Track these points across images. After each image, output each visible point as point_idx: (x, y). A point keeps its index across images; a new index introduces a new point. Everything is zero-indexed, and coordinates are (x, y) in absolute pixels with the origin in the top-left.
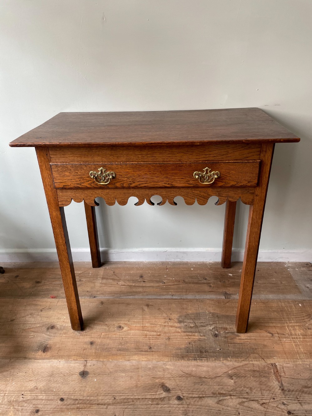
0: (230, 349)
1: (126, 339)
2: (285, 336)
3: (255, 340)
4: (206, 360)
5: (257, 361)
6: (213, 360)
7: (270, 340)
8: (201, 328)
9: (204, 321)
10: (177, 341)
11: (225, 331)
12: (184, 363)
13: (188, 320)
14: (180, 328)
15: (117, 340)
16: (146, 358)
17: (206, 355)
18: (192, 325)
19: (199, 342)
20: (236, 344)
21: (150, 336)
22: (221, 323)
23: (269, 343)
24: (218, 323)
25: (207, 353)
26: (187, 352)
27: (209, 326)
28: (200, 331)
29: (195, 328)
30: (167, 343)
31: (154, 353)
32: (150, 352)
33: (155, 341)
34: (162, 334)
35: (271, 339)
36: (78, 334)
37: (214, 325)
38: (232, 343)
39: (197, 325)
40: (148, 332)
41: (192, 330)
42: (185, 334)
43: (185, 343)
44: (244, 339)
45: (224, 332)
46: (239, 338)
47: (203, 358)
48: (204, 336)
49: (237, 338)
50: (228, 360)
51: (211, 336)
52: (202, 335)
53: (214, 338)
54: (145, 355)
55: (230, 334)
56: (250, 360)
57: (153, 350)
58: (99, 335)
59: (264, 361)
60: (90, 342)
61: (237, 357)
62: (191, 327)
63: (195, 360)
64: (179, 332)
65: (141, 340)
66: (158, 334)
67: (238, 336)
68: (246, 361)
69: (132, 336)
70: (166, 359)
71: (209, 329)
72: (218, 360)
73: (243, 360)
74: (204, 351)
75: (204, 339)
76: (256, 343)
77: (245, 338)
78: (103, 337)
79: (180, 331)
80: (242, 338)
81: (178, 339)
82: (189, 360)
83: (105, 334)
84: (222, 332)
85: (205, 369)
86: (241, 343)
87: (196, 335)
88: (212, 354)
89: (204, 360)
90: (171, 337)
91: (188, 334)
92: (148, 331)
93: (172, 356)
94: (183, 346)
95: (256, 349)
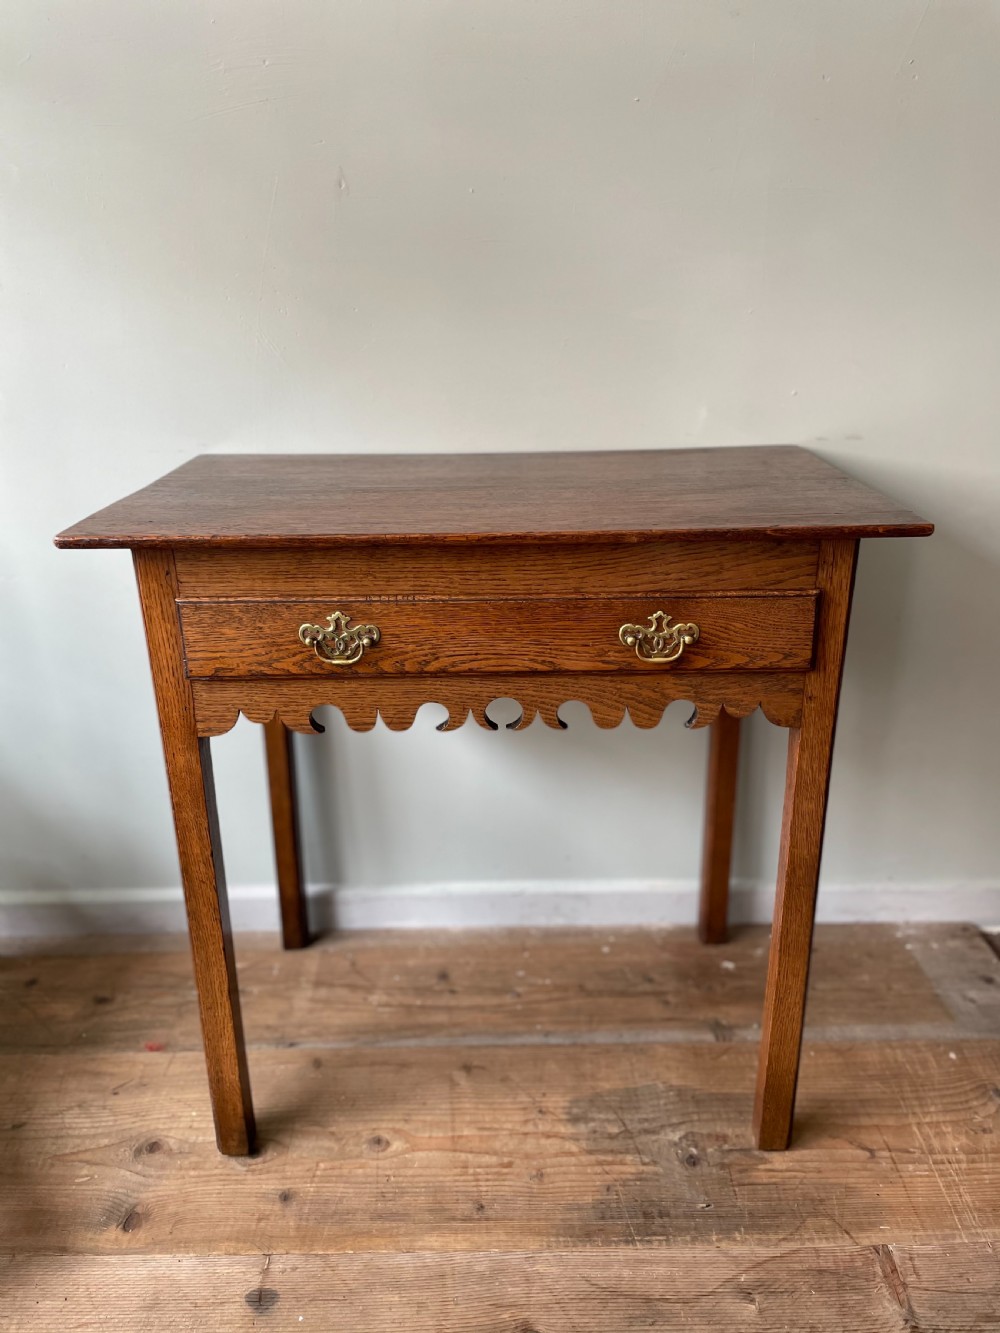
0: (738, 1204)
1: (400, 1179)
2: (912, 1155)
3: (820, 1172)
4: (664, 1243)
5: (827, 1239)
6: (686, 1242)
7: (866, 1169)
8: (644, 1138)
9: (651, 1116)
10: (568, 1184)
11: (720, 1147)
12: (593, 1253)
13: (600, 1112)
14: (575, 1138)
15: (368, 1185)
16: (465, 1240)
17: (664, 1227)
18: (614, 1130)
19: (638, 1183)
20: (760, 1187)
21: (479, 1167)
22: (707, 1121)
23: (861, 1180)
24: (699, 1120)
25: (666, 1219)
26: (603, 1218)
27: (668, 1130)
28: (640, 1147)
29: (624, 1138)
30: (535, 1191)
31: (492, 1223)
32: (479, 1220)
33: (497, 1183)
34: (518, 1161)
35: (869, 1166)
36: (239, 1167)
37: (684, 1127)
38: (744, 1185)
39: (630, 1127)
40: (470, 1156)
41: (615, 1145)
42: (593, 1158)
43: (594, 1189)
44: (781, 1171)
45: (716, 1147)
46: (768, 1166)
47: (655, 1234)
48: (655, 1163)
49: (762, 1167)
50: (735, 1240)
51: (677, 1163)
52: (647, 1160)
53: (687, 1169)
54: (465, 1231)
55: (737, 1155)
56: (806, 1236)
57: (490, 1213)
58: (308, 1170)
59: (851, 1237)
60: (280, 1192)
61: (764, 1229)
62: (612, 1137)
63: (627, 1242)
64: (571, 1154)
65: (448, 1184)
66: (506, 1160)
67: (765, 1161)
68: (791, 1240)
69: (420, 1171)
70: (533, 1243)
71: (669, 1141)
72: (702, 1241)
73: (784, 1239)
74: (655, 1211)
75: (656, 1174)
76: (823, 1181)
77: (784, 1166)
78: (322, 1176)
79: (574, 1148)
80: (777, 1166)
81: (570, 1177)
82: (607, 1243)
83: (328, 1165)
84: (710, 1150)
85: (662, 1270)
86: (775, 1184)
87: (629, 1162)
88: (682, 1222)
89: (656, 1243)
90: (548, 1170)
91: (602, 1158)
92: (471, 1152)
93: (554, 1231)
94: (589, 1199)
95: (821, 1200)
